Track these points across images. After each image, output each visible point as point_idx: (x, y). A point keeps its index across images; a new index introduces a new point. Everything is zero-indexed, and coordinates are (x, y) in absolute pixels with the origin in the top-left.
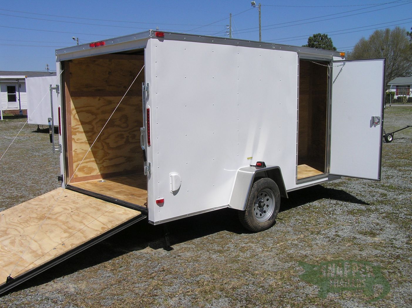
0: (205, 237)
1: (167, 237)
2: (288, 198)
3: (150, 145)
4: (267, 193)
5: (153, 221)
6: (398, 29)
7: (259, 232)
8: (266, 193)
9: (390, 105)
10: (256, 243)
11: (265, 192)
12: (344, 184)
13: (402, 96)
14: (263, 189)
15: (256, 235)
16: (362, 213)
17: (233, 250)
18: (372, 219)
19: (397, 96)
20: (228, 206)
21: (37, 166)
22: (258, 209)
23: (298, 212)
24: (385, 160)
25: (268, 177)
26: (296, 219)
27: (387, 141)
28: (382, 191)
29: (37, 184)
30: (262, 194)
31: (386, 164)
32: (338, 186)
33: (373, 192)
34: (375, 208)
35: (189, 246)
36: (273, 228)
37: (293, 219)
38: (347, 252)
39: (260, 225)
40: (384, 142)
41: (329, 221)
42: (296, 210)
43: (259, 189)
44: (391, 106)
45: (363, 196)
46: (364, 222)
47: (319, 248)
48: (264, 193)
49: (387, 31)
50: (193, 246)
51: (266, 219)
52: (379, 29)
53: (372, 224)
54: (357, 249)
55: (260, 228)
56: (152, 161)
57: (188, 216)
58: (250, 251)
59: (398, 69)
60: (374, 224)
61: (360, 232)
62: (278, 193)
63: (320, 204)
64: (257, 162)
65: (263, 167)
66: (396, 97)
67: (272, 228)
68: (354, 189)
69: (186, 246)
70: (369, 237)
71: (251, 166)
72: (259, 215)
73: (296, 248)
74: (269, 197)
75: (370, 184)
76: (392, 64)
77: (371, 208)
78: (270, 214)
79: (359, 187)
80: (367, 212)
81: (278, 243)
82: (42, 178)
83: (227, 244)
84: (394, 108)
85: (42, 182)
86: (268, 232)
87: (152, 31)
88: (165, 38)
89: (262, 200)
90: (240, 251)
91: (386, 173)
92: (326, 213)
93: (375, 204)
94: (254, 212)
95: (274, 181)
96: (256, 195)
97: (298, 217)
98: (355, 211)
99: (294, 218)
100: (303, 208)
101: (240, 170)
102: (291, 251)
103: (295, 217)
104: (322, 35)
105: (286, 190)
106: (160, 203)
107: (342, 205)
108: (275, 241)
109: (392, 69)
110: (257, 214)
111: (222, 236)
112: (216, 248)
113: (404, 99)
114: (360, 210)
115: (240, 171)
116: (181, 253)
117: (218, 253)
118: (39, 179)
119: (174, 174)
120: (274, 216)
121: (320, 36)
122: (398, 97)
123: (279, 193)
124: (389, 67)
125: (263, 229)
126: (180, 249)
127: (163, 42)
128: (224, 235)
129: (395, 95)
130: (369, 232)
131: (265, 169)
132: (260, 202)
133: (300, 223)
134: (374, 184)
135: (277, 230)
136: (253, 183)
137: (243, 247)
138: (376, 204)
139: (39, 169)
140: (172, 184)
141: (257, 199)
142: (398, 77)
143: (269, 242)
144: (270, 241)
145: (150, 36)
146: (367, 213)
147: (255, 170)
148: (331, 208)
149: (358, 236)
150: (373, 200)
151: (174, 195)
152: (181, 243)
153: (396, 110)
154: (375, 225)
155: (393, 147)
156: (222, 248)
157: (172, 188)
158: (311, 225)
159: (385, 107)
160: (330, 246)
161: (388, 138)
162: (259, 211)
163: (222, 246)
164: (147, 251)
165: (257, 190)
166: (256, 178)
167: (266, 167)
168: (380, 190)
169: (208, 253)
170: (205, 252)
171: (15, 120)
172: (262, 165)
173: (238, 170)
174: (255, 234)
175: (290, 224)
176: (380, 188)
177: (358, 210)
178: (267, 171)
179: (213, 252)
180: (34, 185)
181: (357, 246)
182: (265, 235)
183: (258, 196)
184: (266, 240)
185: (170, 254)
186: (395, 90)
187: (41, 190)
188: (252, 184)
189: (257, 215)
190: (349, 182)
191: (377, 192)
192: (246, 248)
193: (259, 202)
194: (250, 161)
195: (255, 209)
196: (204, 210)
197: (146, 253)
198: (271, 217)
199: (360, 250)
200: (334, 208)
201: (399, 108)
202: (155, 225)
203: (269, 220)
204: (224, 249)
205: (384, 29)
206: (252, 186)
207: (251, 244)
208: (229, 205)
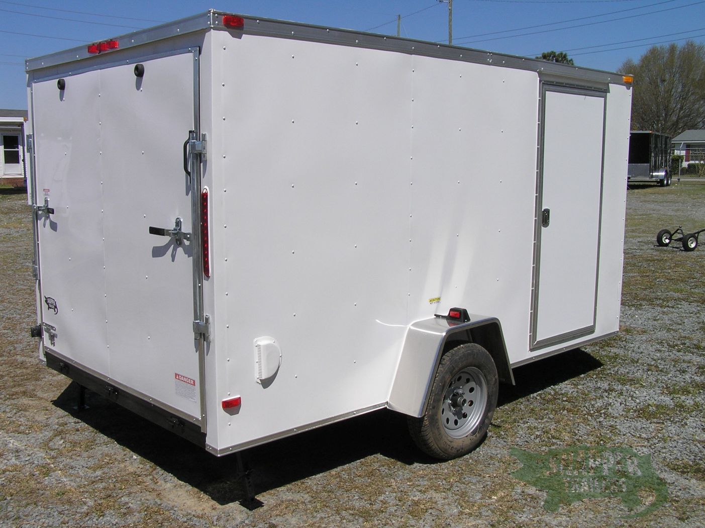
0: (333, 472)
1: (249, 479)
2: (514, 384)
3: (208, 277)
4: (471, 376)
5: (216, 448)
6: (691, 45)
7: (451, 460)
8: (468, 376)
9: (679, 179)
10: (444, 492)
11: (467, 373)
12: (619, 342)
13: (697, 162)
14: (462, 369)
15: (444, 467)
16: (668, 415)
17: (393, 509)
18: (691, 429)
19: (688, 163)
20: (386, 406)
21: (25, 290)
22: (451, 409)
23: (532, 410)
24: (691, 289)
25: (474, 342)
26: (529, 428)
27: (687, 249)
28: (699, 359)
29: (12, 330)
30: (459, 379)
31: (693, 297)
32: (607, 346)
33: (681, 363)
34: (692, 403)
35: (297, 497)
36: (482, 450)
37: (522, 425)
38: (651, 521)
39: (455, 445)
40: (681, 250)
41: (600, 434)
42: (527, 403)
43: (454, 369)
44: (681, 180)
45: (661, 371)
46: (676, 438)
47: (586, 509)
48: (465, 377)
49: (673, 49)
50: (306, 496)
51: (467, 433)
52: (658, 46)
53: (695, 445)
54: (674, 513)
55: (454, 451)
56: (213, 313)
57: (295, 431)
58: (431, 513)
59: (689, 115)
60: (698, 445)
61: (672, 466)
62: (495, 377)
63: (576, 390)
64: (452, 310)
65: (464, 322)
66: (685, 164)
67: (478, 449)
68: (642, 353)
69: (288, 496)
70: (694, 481)
71: (437, 316)
72: (452, 422)
73: (534, 507)
74: (474, 383)
75: (671, 343)
76: (679, 106)
77: (684, 401)
78: (475, 421)
79: (651, 349)
80: (678, 412)
81: (494, 492)
82: (26, 317)
83: (380, 493)
84: (685, 183)
85: (24, 325)
86: (470, 461)
87: (214, 13)
88: (244, 29)
89: (460, 391)
90: (410, 513)
91: (698, 317)
92: (592, 412)
93: (690, 393)
94: (443, 418)
95: (486, 351)
96: (448, 381)
97: (532, 422)
98: (650, 407)
99: (524, 423)
100: (541, 397)
101: (413, 325)
102: (525, 516)
103: (527, 422)
104: (557, 54)
105: (511, 363)
106: (232, 406)
107: (621, 394)
108: (487, 485)
109: (678, 115)
110: (448, 420)
111: (370, 469)
112: (357, 504)
113: (700, 168)
114: (663, 407)
115: (412, 328)
116: (277, 515)
117: (361, 520)
118: (21, 318)
119: (264, 341)
120: (483, 425)
121: (554, 56)
122: (689, 165)
123: (497, 376)
124: (673, 111)
125: (460, 453)
126: (276, 506)
127: (240, 38)
128: (376, 465)
129: (684, 161)
130: (690, 466)
131: (469, 325)
132: (456, 395)
133: (537, 436)
134: (679, 343)
135: (491, 457)
136: (442, 356)
137: (416, 503)
138: (692, 392)
139: (27, 296)
140: (259, 362)
141: (450, 389)
142: (689, 129)
143: (473, 489)
144: (475, 484)
145: (210, 24)
146: (677, 414)
147: (447, 329)
148: (599, 399)
149: (670, 477)
150: (684, 382)
151: (264, 388)
152: (280, 486)
153: (690, 188)
154: (700, 447)
155: (700, 262)
156: (370, 504)
157: (260, 373)
158: (561, 443)
159: (669, 182)
160: (609, 504)
161: (689, 243)
162: (453, 414)
163: (370, 500)
164: (203, 510)
165: (451, 371)
166: (449, 344)
167: (469, 320)
168: (694, 357)
169: (338, 518)
170: (332, 515)
171: (13, 196)
172: (462, 318)
173: (410, 326)
174: (444, 465)
175: (518, 439)
176: (693, 353)
177: (657, 406)
178: (471, 330)
179: (350, 514)
180: (6, 331)
181: (670, 504)
182: (464, 468)
183: (452, 382)
184: (466, 483)
185: (252, 519)
186: (685, 152)
187: (16, 343)
188: (440, 358)
189: (448, 422)
190: (628, 337)
191: (690, 363)
192: (422, 507)
193: (454, 395)
194: (434, 305)
195: (443, 409)
196: (333, 416)
197: (198, 517)
198: (477, 426)
199: (680, 519)
200: (606, 399)
201: (693, 184)
202: (219, 455)
203: (474, 433)
204: (375, 507)
205: (667, 46)
206: (439, 361)
207: (435, 495)
208: (387, 402)
